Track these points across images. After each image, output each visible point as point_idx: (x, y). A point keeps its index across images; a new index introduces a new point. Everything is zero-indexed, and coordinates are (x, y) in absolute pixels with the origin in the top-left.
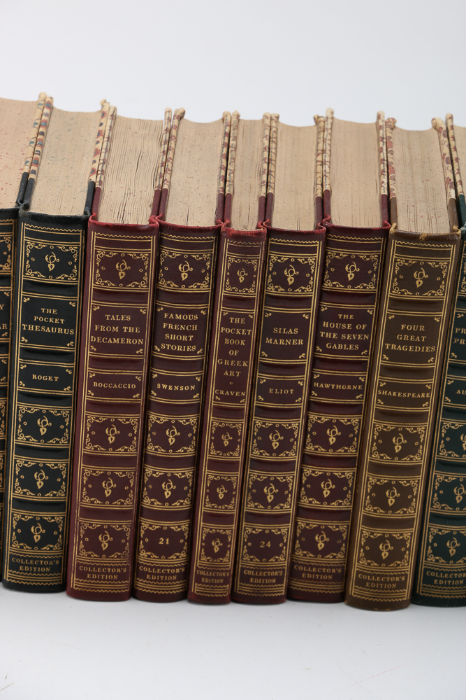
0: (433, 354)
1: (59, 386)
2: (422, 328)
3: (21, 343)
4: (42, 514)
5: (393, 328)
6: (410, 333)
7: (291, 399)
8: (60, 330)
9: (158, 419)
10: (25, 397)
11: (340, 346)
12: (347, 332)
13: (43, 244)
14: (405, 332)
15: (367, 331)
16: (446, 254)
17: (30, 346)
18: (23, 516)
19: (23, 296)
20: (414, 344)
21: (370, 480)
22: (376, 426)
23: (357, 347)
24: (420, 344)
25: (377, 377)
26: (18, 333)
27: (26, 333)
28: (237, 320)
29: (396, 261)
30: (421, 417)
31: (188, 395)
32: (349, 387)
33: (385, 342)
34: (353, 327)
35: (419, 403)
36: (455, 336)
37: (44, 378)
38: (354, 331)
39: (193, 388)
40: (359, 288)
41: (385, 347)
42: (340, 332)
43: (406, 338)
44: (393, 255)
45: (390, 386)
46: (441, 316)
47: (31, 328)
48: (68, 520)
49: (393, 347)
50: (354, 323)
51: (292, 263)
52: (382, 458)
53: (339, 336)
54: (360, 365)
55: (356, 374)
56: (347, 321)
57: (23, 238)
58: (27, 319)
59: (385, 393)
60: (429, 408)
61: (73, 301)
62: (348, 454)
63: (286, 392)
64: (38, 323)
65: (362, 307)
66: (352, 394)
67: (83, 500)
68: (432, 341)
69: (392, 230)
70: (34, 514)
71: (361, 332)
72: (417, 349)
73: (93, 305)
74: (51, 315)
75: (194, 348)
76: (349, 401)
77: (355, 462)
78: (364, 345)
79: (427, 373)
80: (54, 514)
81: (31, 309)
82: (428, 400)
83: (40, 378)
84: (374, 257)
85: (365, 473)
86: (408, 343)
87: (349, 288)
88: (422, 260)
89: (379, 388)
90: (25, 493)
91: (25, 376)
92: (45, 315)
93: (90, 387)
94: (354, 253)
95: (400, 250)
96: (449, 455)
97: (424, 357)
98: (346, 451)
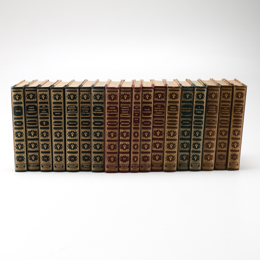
0: (178, 113)
1: (101, 125)
2: (175, 107)
3: (93, 116)
4: (99, 154)
5: (169, 107)
6: (173, 109)
7: (149, 125)
8: (101, 112)
9: (122, 131)
10: (94, 128)
11: (158, 113)
12: (160, 110)
13: (96, 93)
14: (172, 108)
15: (164, 109)
16: (179, 91)
17: (95, 116)
18: (95, 155)
19: (93, 105)
20: (174, 111)
21: (166, 142)
22: (167, 130)
23: (162, 113)
24: (175, 111)
25: (167, 119)
26: (92, 114)
27: (94, 114)
28: (137, 107)
29: (169, 92)
30: (176, 128)
31: (128, 125)
32: (161, 122)
33: (168, 111)
34: (161, 108)
35: (176, 124)
36: (182, 110)
37: (98, 124)
38: (161, 109)
39: (129, 123)
40: (162, 100)
41: (168, 112)
42: (158, 110)
43: (172, 110)
44: (168, 91)
45: (169, 121)
46: (179, 105)
47: (95, 112)
48: (104, 156)
49: (169, 112)
50: (161, 107)
51: (147, 94)
52: (169, 137)
53: (158, 111)
54: (163, 117)
55: (162, 119)
56: (160, 107)
57: (92, 92)
58: (94, 111)
59: (168, 122)
60: (178, 126)
61: (103, 106)
62: (162, 138)
63: (148, 123)
64: (96, 111)
65: (162, 104)
66: (161, 124)
67: (107, 150)
68: (177, 110)
69: (167, 86)
70: (97, 154)
71: (162, 109)
72: (174, 112)
73: (107, 105)
74: (99, 109)
75: (128, 114)
76: (161, 125)
78: (163, 112)
79: (177, 118)
80: (101, 154)
81: (95, 108)
82: (177, 124)
83: (97, 123)
84: (164, 93)
85: (165, 141)
86: (172, 111)
87: (160, 100)
88: (174, 92)
89: (167, 121)
90: (95, 150)
91: (94, 123)
92: (97, 109)
93: (107, 124)
94: (160, 92)
95: (169, 90)
96: (182, 137)
97: (176, 114)
98: (161, 137)
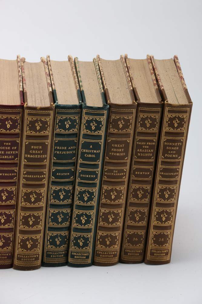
0: (46, 158)
2: (40, 147)
5: (28, 148)
6: (35, 150)
11: (6, 157)
12: (8, 150)
14: (33, 149)
15: (17, 150)
16: (49, 115)
20: (38, 154)
21: (21, 214)
22: (23, 190)
23: (13, 157)
24: (40, 154)
25: (22, 169)
29: (28, 119)
30: (42, 186)
32: (10, 174)
33: (25, 154)
34: (11, 148)
35: (41, 179)
36: (55, 150)
38: (11, 150)
40: (12, 131)
41: (25, 156)
42: (5, 150)
43: (34, 152)
44: (26, 116)
45: (28, 173)
46: (48, 142)
49: (29, 156)
50: (11, 146)
52: (26, 204)
53: (5, 152)
54: (15, 164)
55: (13, 168)
56: (8, 146)
59: (26, 176)
60: (45, 182)
62: (12, 204)
65: (14, 139)
66: (12, 177)
68: (45, 153)
69: (25, 105)
71: (14, 150)
72: (39, 156)
76: (10, 181)
77: (14, 207)
78: (16, 156)
79: (44, 167)
82: (45, 178)
84: (18, 117)
85: (19, 211)
86: (35, 154)
87: (8, 132)
88: (39, 118)
89: (24, 174)
94: (9, 116)
95: (29, 114)
96: (55, 201)
97: (42, 160)
98: (10, 202)
